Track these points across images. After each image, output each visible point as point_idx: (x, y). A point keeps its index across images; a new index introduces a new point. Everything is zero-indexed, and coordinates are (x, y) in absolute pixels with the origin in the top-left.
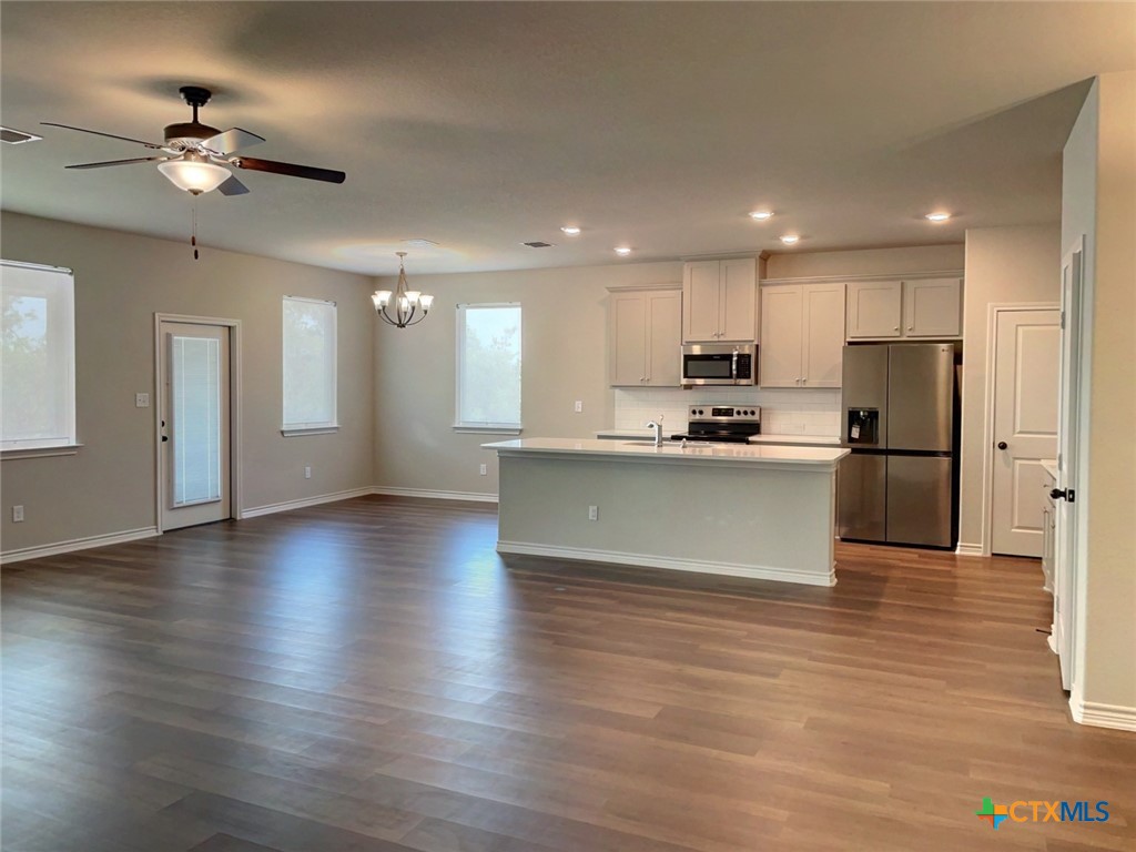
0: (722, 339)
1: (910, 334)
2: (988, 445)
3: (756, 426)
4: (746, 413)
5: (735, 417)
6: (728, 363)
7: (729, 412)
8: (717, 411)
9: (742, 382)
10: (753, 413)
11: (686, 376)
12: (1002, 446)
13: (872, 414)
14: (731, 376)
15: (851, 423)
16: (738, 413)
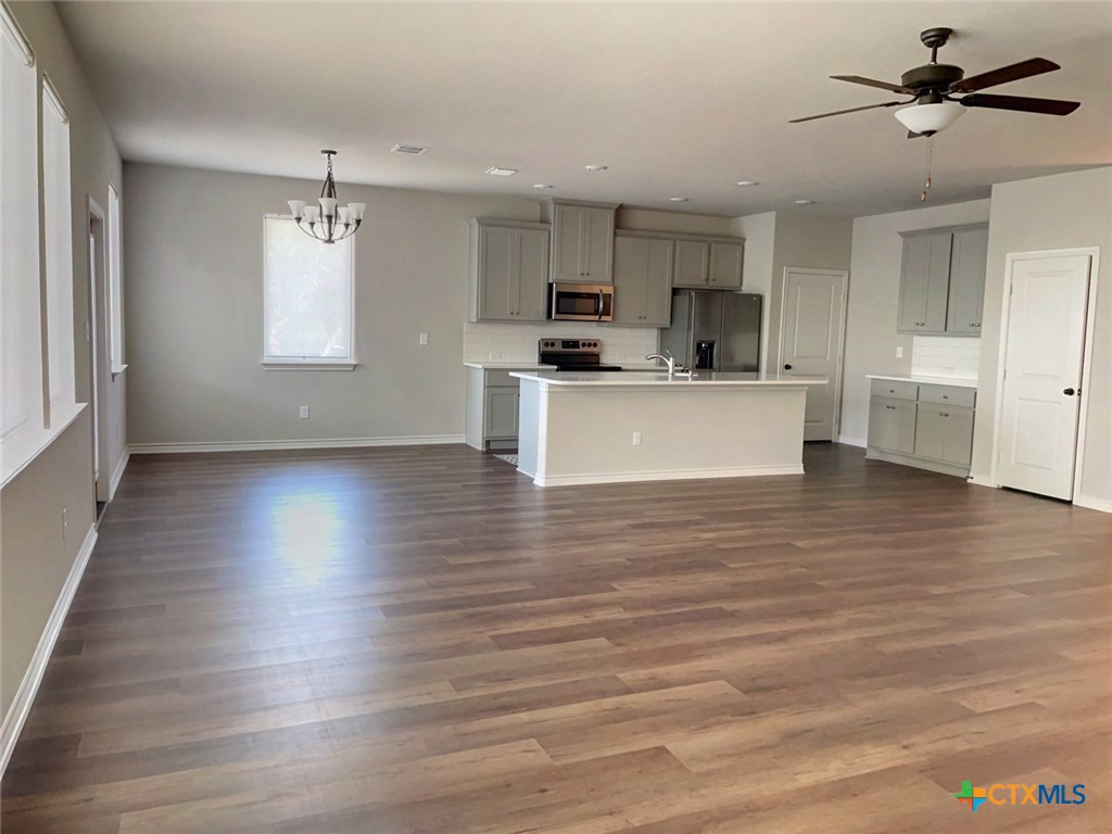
0: (586, 278)
1: (712, 283)
2: (779, 366)
3: (597, 356)
4: (589, 345)
5: (581, 349)
6: (593, 301)
7: (575, 344)
8: (566, 343)
9: (604, 318)
10: (595, 345)
11: (558, 312)
12: (788, 367)
13: (711, 346)
14: (596, 312)
15: (698, 352)
16: (584, 345)
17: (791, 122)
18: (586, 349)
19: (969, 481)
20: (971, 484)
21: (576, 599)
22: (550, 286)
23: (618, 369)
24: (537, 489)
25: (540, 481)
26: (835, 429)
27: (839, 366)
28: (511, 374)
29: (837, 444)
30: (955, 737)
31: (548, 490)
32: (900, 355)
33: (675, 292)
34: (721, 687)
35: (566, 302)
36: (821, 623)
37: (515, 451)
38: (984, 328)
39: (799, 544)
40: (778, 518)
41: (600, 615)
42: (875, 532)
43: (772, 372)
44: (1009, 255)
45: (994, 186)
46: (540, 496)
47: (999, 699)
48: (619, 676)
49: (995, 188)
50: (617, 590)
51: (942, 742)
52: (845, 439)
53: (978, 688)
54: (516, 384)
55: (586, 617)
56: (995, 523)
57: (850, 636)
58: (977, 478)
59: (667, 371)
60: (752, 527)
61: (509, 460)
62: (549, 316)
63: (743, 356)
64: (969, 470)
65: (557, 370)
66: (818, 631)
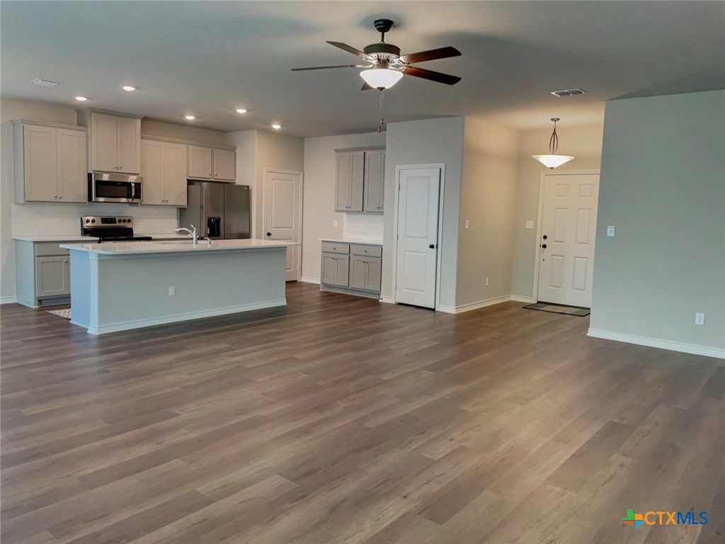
0: (119, 171)
1: (215, 177)
2: (264, 234)
3: (131, 229)
4: (124, 221)
5: (118, 224)
6: (126, 188)
7: (112, 220)
8: (104, 220)
9: (136, 201)
10: (129, 221)
11: (97, 196)
12: (269, 234)
13: (218, 221)
14: (129, 196)
15: (208, 226)
16: (120, 221)
17: (292, 70)
18: (122, 224)
19: (380, 301)
20: (382, 303)
21: (146, 429)
22: (90, 175)
23: (149, 239)
24: (91, 337)
25: (94, 330)
26: (299, 273)
27: (300, 234)
28: (61, 246)
29: (300, 283)
30: (429, 481)
31: (101, 337)
32: (336, 226)
33: (190, 182)
34: (276, 481)
35: (104, 188)
36: (328, 413)
37: (68, 306)
38: (385, 209)
39: (298, 356)
40: (279, 340)
41: (170, 440)
42: (341, 341)
43: (259, 237)
44: (397, 166)
45: (388, 124)
46: (94, 343)
47: (443, 448)
48: (198, 489)
49: (389, 126)
50: (179, 415)
51: (423, 487)
52: (304, 279)
53: (430, 442)
54: (67, 254)
55: (159, 443)
56: (403, 327)
57: (348, 420)
58: (386, 299)
59: (192, 239)
60: (265, 348)
61: (61, 315)
62: (90, 199)
63: (237, 227)
64: (379, 295)
65: (99, 242)
66: (327, 420)
